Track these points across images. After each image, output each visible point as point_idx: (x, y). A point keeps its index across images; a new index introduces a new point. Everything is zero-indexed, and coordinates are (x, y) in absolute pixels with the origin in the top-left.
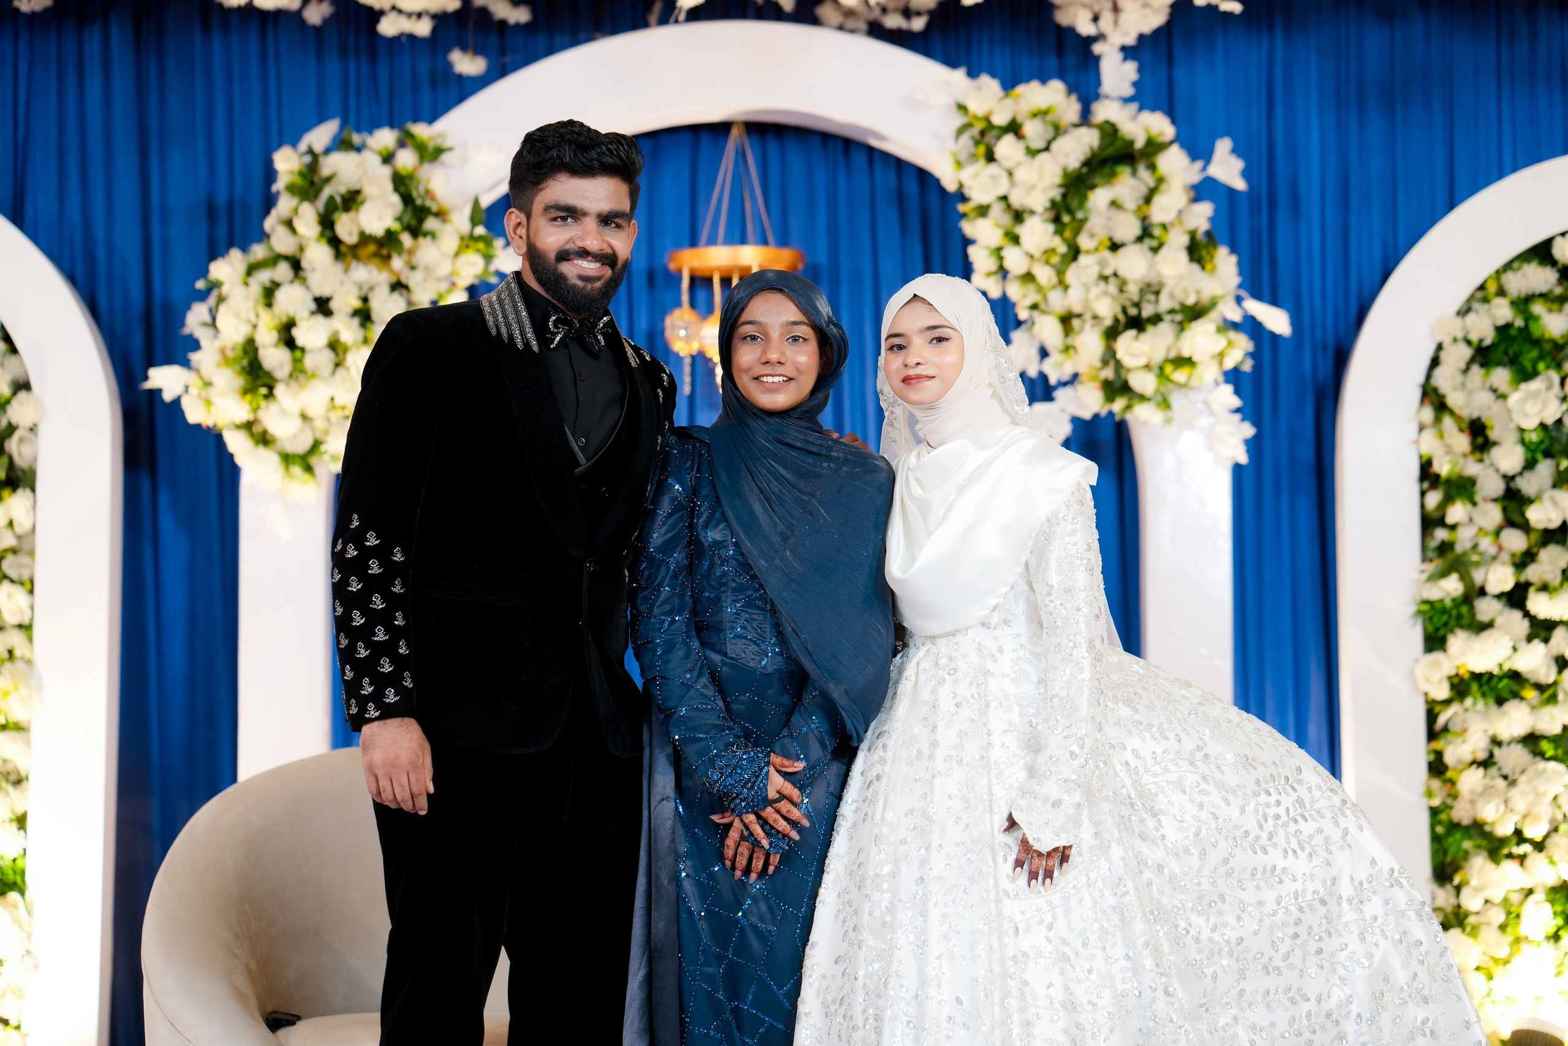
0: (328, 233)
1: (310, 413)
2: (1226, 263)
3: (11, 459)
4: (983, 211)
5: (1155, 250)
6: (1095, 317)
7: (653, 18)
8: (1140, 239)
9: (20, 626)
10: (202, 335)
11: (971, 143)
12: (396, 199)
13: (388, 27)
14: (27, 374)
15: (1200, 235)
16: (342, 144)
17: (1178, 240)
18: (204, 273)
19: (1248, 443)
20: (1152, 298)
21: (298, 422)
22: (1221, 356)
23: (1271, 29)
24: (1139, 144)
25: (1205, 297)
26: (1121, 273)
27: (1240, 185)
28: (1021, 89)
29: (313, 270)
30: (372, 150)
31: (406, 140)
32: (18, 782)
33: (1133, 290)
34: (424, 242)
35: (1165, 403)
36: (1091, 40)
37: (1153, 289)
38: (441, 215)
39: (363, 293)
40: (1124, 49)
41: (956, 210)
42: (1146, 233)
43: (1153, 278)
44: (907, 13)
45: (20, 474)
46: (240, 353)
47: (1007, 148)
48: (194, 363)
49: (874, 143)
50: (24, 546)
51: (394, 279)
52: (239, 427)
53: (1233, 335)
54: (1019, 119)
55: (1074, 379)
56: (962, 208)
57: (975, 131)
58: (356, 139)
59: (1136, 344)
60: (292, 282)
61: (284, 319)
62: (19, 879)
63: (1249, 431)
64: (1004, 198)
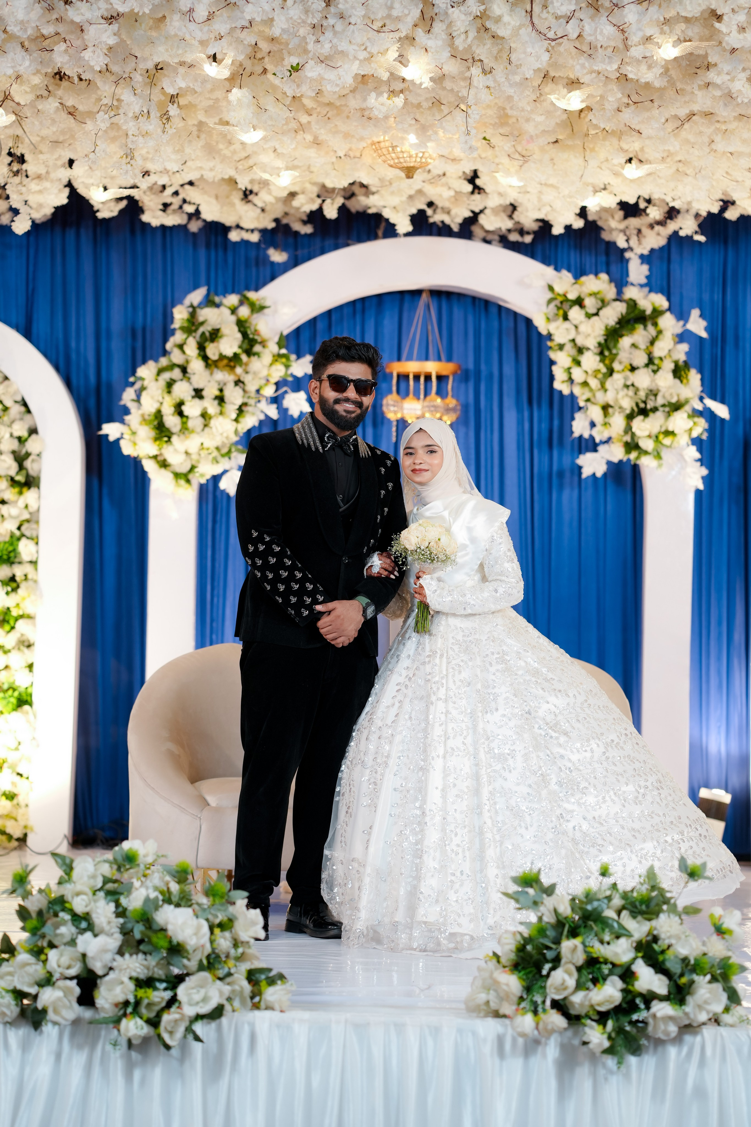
0: (202, 353)
1: (190, 451)
2: (694, 377)
3: (26, 469)
4: (561, 347)
5: (655, 372)
6: (621, 408)
7: (380, 233)
8: (647, 365)
9: (31, 562)
10: (132, 406)
11: (555, 308)
12: (239, 336)
13: (234, 236)
14: (35, 425)
15: (681, 363)
16: (209, 302)
17: (668, 366)
18: (134, 373)
19: (703, 478)
20: (653, 398)
21: (183, 457)
22: (690, 430)
23: (726, 243)
24: (648, 312)
25: (682, 398)
26: (636, 384)
27: (704, 335)
28: (584, 279)
29: (194, 374)
30: (226, 306)
31: (244, 301)
32: (29, 646)
33: (642, 394)
34: (254, 359)
35: (658, 456)
36: (624, 250)
37: (654, 393)
38: (263, 343)
39: (220, 387)
40: (642, 257)
41: (547, 345)
42: (651, 361)
43: (653, 387)
44: (522, 232)
45: (31, 479)
46: (152, 418)
47: (575, 313)
48: (126, 421)
49: (502, 304)
50: (33, 519)
51: (236, 379)
52: (150, 458)
53: (696, 419)
54: (582, 296)
55: (608, 441)
56: (549, 344)
57: (557, 302)
58: (217, 299)
59: (643, 424)
60: (182, 380)
61: (178, 401)
62: (29, 699)
63: (704, 472)
64: (573, 341)
